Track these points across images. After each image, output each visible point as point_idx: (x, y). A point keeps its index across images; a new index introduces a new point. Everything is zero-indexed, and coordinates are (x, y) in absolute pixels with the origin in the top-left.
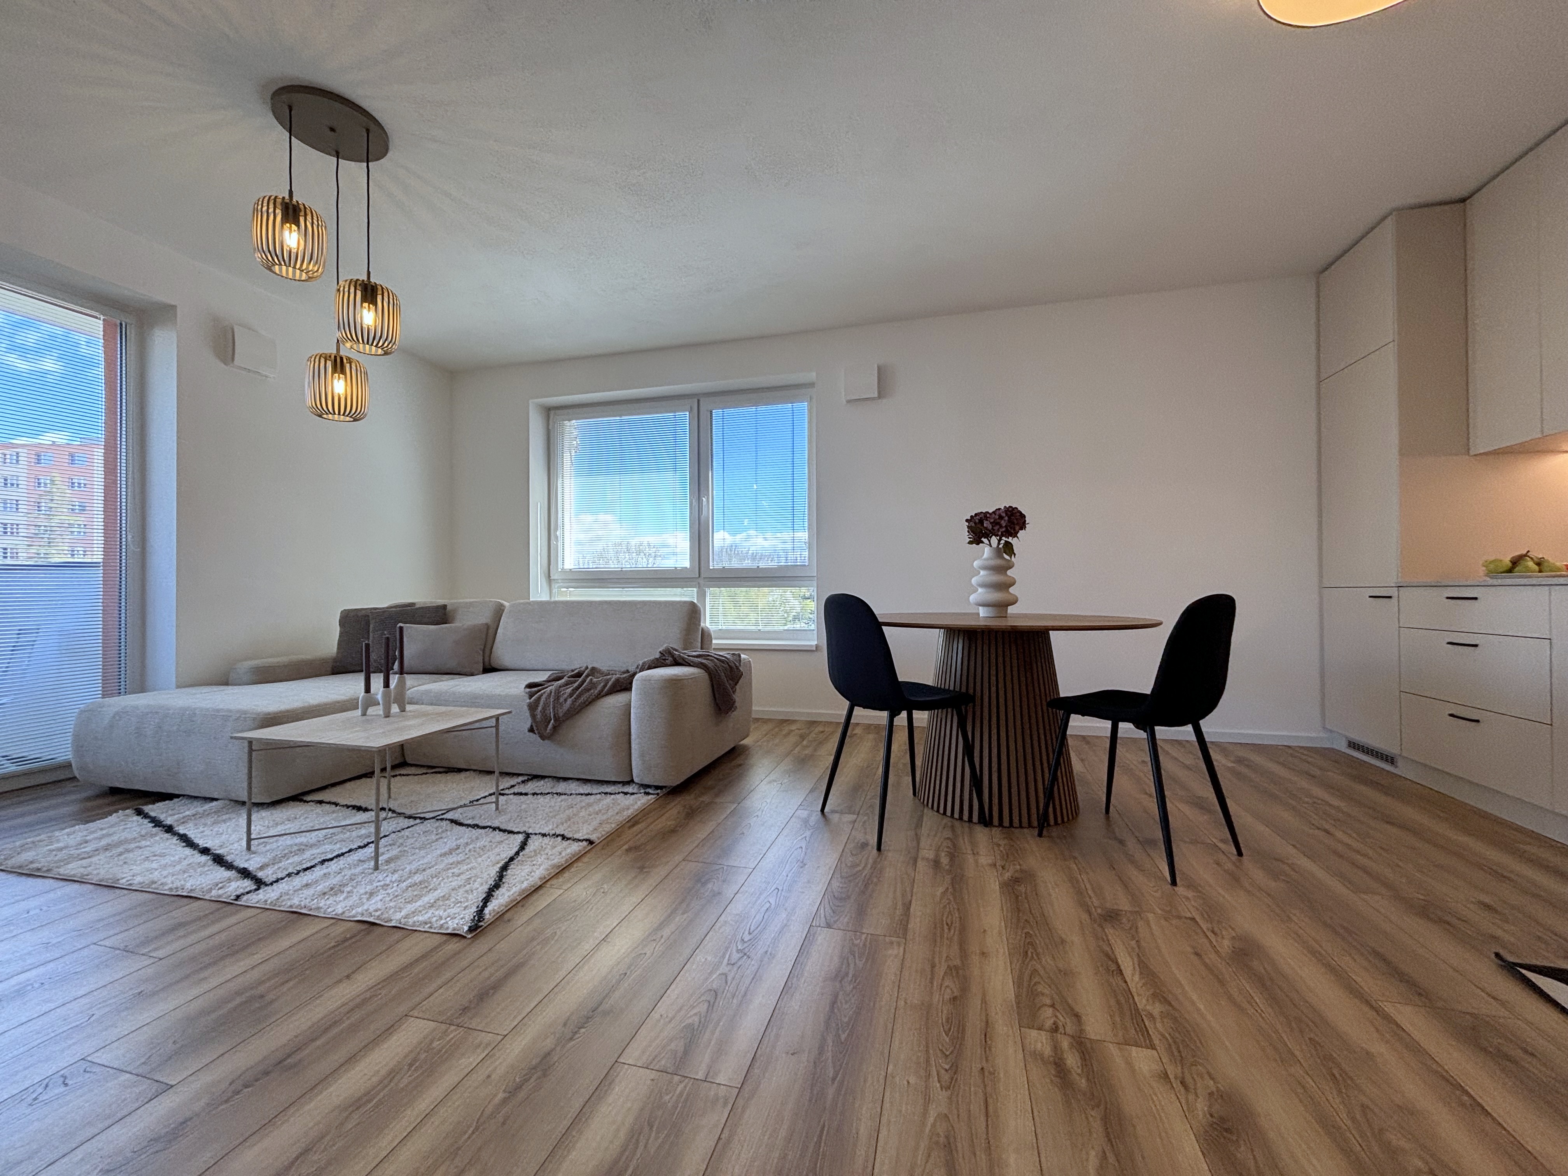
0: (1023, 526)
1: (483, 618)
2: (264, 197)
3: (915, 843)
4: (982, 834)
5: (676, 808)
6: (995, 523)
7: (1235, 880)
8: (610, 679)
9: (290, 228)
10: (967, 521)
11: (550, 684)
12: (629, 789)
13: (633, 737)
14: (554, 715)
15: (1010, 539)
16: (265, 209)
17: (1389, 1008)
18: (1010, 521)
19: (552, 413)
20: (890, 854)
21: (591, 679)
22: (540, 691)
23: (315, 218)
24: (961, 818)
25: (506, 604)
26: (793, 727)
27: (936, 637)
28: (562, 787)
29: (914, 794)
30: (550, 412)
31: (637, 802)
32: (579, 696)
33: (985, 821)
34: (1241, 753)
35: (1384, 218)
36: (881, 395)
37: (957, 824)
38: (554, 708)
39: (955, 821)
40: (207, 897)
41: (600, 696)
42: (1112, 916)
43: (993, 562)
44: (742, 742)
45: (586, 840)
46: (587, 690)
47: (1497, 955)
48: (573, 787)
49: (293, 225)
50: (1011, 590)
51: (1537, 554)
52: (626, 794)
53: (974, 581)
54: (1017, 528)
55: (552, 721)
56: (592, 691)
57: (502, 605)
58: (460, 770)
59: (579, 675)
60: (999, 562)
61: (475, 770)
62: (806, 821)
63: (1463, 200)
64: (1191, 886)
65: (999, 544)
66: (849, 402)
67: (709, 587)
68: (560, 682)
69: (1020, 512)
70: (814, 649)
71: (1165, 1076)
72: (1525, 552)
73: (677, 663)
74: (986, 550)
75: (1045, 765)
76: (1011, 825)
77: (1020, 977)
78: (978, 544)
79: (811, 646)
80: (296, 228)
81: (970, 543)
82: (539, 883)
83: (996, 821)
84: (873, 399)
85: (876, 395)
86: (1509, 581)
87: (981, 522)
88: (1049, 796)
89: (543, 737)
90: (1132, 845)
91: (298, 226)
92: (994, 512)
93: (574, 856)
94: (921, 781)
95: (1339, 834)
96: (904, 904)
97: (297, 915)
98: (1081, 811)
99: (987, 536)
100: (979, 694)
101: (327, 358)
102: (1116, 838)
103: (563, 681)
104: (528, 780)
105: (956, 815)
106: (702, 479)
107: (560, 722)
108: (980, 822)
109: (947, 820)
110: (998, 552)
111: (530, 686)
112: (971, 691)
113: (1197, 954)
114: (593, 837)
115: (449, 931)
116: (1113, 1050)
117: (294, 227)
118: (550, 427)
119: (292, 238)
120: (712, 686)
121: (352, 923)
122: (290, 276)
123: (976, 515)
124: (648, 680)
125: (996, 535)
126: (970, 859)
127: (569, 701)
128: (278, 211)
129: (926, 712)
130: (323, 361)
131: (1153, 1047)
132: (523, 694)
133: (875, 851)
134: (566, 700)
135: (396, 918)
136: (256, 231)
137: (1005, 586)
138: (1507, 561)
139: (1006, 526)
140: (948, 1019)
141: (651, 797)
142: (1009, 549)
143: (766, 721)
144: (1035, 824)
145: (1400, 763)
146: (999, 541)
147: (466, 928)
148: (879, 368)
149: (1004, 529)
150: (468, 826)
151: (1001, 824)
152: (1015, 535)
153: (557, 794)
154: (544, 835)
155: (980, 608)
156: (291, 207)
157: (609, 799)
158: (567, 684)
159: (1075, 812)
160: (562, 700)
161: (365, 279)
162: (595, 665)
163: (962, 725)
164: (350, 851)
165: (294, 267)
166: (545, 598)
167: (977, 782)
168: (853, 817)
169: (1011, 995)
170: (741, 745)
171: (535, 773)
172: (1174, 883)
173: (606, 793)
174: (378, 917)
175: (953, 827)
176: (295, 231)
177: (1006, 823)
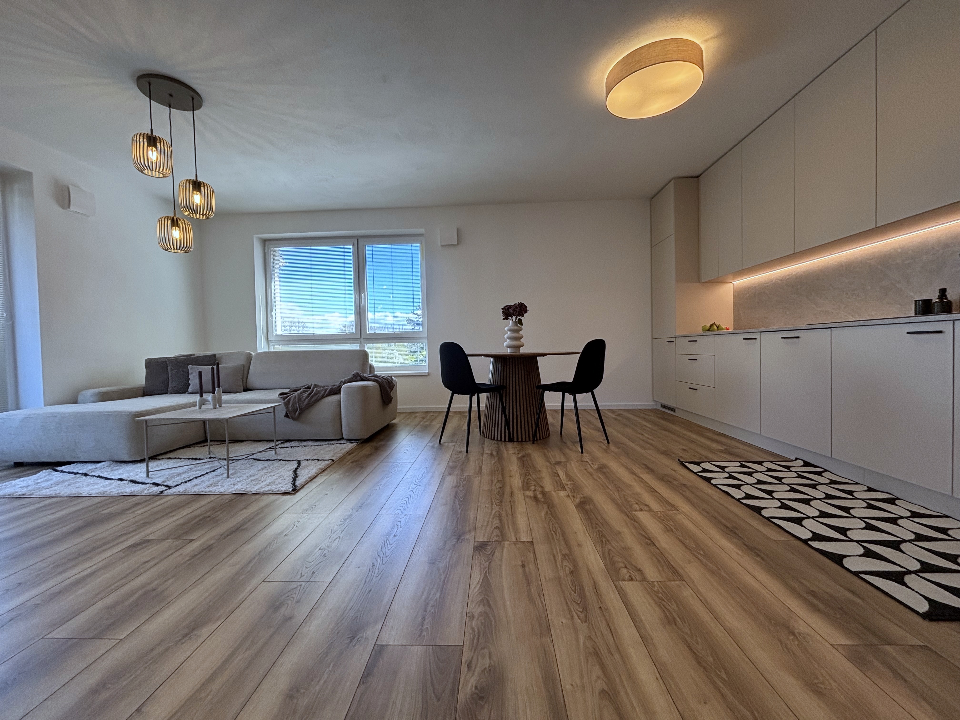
0: (526, 312)
1: (241, 361)
2: (138, 134)
3: (482, 449)
4: (510, 445)
5: (367, 449)
6: (514, 310)
7: (606, 451)
8: (327, 389)
9: (152, 149)
10: (502, 309)
11: (292, 393)
12: (342, 442)
13: (343, 416)
14: (299, 407)
15: (521, 318)
16: (138, 139)
17: (641, 476)
18: (520, 309)
19: (267, 243)
20: (472, 453)
21: (317, 389)
22: (288, 396)
23: (165, 144)
24: (501, 440)
25: (253, 354)
26: (417, 415)
27: (491, 361)
28: (304, 444)
29: (480, 434)
30: (264, 242)
31: (349, 446)
32: (312, 397)
33: (511, 440)
34: (621, 412)
35: (670, 181)
36: (458, 244)
37: (500, 443)
38: (299, 405)
39: (498, 442)
40: (143, 494)
41: (323, 397)
42: (558, 463)
43: (513, 328)
44: (392, 422)
45: (331, 459)
46: (316, 394)
47: (679, 460)
48: (310, 443)
49: (153, 148)
50: (521, 340)
51: (717, 324)
52: (341, 444)
53: (506, 336)
54: (523, 312)
55: (298, 410)
56: (319, 395)
57: (251, 354)
58: (242, 441)
59: (309, 388)
60: (516, 328)
61: (251, 440)
62: (433, 447)
63: (698, 177)
64: (588, 453)
65: (516, 320)
66: (442, 246)
67: (366, 343)
68: (299, 391)
69: (525, 305)
70: (427, 374)
71: (569, 496)
72: (713, 323)
73: (362, 380)
74: (510, 323)
75: (535, 412)
76: (522, 441)
77: (524, 481)
78: (507, 320)
79: (425, 373)
80: (155, 149)
81: (504, 319)
82: (316, 475)
83: (515, 440)
84: (454, 245)
85: (456, 243)
86: (709, 333)
87: (508, 309)
88: (537, 425)
89: (294, 419)
90: (569, 443)
91: (156, 147)
92: (513, 305)
93: (327, 465)
94: (483, 429)
95: (645, 435)
96: (479, 467)
97: (199, 495)
98: (551, 435)
99: (511, 316)
100: (508, 386)
101: (168, 218)
102: (564, 442)
103: (301, 391)
104: (284, 442)
105: (499, 439)
106: (361, 284)
107: (303, 411)
108: (509, 441)
109: (496, 442)
110: (515, 323)
111: (281, 394)
112: (505, 385)
113: (585, 469)
114: (333, 458)
115: (282, 492)
116: (554, 493)
117: (154, 149)
118: (266, 251)
119: (153, 155)
120: (381, 390)
121: (230, 495)
122: (154, 175)
123: (506, 306)
124: (350, 387)
125: (515, 316)
126: (505, 452)
127: (307, 400)
128: (145, 140)
129: (486, 394)
130: (166, 220)
131: (566, 491)
132: (279, 398)
133: (465, 453)
134: (305, 400)
135: (254, 489)
136: (134, 153)
137: (519, 339)
138: (708, 326)
139: (519, 312)
140: (498, 492)
141: (354, 444)
142: (520, 322)
143: (403, 413)
144: (532, 440)
145: (676, 410)
146: (516, 318)
147: (291, 490)
148: (457, 229)
149: (518, 313)
150: (264, 460)
151: (518, 441)
152: (523, 316)
153: (304, 446)
154: (308, 460)
155: (508, 349)
156: (152, 139)
157: (333, 446)
158: (303, 392)
159: (548, 435)
160: (302, 399)
161: (195, 179)
162: (316, 383)
163: (501, 399)
164: (207, 473)
165: (155, 171)
166: (266, 350)
167: (507, 423)
168: (453, 444)
169: (520, 485)
170: (393, 423)
171: (288, 439)
172: (582, 452)
173: (330, 444)
174: (244, 491)
175: (498, 444)
176: (154, 151)
177: (520, 440)
